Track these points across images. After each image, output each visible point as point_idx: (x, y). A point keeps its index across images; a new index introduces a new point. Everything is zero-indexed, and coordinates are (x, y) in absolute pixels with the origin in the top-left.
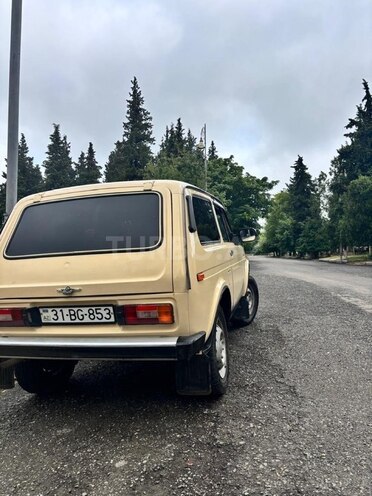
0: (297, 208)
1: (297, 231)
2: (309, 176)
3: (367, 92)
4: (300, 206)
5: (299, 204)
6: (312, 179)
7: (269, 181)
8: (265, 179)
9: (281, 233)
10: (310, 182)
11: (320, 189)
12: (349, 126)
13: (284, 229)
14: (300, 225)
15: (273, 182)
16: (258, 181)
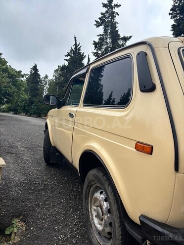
0: (32, 90)
1: (31, 102)
2: (40, 75)
3: (76, 42)
4: (34, 89)
5: (33, 88)
6: (41, 77)
7: (22, 73)
8: (20, 72)
9: (21, 102)
10: (40, 78)
11: (45, 83)
12: (67, 56)
13: (23, 100)
14: (33, 100)
15: (24, 74)
16: (16, 71)
